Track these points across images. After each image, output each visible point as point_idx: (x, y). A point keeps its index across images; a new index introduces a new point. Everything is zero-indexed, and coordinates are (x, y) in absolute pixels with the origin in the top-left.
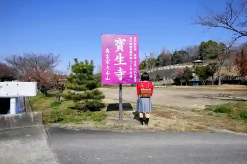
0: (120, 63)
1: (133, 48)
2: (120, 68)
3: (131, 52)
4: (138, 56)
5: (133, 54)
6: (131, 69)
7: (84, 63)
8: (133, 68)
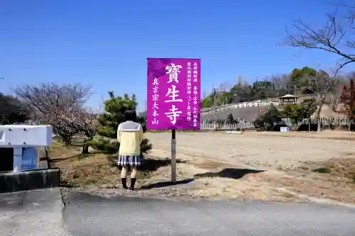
0: (174, 100)
1: (192, 78)
2: (174, 107)
3: (189, 84)
5: (193, 86)
6: (189, 108)
7: (123, 98)
8: (192, 106)
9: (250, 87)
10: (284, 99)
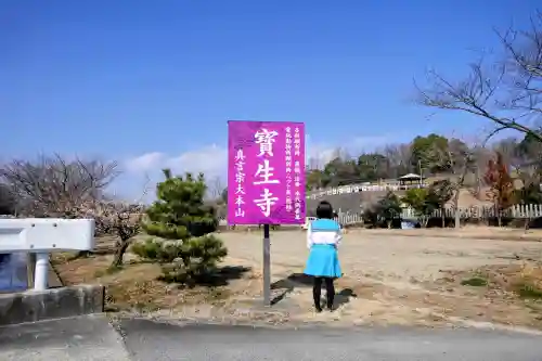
0: (267, 181)
1: (293, 149)
2: (266, 191)
3: (288, 158)
4: (302, 166)
5: (293, 161)
6: (288, 192)
7: (185, 178)
8: (293, 189)
9: (353, 162)
10: (404, 180)
